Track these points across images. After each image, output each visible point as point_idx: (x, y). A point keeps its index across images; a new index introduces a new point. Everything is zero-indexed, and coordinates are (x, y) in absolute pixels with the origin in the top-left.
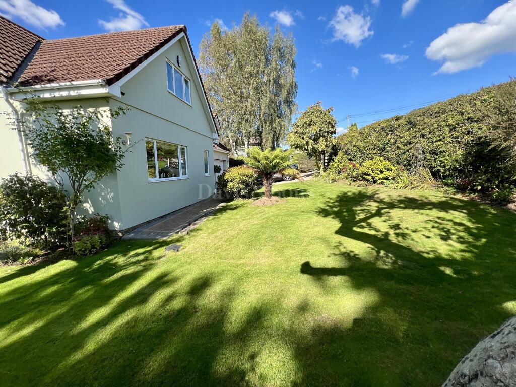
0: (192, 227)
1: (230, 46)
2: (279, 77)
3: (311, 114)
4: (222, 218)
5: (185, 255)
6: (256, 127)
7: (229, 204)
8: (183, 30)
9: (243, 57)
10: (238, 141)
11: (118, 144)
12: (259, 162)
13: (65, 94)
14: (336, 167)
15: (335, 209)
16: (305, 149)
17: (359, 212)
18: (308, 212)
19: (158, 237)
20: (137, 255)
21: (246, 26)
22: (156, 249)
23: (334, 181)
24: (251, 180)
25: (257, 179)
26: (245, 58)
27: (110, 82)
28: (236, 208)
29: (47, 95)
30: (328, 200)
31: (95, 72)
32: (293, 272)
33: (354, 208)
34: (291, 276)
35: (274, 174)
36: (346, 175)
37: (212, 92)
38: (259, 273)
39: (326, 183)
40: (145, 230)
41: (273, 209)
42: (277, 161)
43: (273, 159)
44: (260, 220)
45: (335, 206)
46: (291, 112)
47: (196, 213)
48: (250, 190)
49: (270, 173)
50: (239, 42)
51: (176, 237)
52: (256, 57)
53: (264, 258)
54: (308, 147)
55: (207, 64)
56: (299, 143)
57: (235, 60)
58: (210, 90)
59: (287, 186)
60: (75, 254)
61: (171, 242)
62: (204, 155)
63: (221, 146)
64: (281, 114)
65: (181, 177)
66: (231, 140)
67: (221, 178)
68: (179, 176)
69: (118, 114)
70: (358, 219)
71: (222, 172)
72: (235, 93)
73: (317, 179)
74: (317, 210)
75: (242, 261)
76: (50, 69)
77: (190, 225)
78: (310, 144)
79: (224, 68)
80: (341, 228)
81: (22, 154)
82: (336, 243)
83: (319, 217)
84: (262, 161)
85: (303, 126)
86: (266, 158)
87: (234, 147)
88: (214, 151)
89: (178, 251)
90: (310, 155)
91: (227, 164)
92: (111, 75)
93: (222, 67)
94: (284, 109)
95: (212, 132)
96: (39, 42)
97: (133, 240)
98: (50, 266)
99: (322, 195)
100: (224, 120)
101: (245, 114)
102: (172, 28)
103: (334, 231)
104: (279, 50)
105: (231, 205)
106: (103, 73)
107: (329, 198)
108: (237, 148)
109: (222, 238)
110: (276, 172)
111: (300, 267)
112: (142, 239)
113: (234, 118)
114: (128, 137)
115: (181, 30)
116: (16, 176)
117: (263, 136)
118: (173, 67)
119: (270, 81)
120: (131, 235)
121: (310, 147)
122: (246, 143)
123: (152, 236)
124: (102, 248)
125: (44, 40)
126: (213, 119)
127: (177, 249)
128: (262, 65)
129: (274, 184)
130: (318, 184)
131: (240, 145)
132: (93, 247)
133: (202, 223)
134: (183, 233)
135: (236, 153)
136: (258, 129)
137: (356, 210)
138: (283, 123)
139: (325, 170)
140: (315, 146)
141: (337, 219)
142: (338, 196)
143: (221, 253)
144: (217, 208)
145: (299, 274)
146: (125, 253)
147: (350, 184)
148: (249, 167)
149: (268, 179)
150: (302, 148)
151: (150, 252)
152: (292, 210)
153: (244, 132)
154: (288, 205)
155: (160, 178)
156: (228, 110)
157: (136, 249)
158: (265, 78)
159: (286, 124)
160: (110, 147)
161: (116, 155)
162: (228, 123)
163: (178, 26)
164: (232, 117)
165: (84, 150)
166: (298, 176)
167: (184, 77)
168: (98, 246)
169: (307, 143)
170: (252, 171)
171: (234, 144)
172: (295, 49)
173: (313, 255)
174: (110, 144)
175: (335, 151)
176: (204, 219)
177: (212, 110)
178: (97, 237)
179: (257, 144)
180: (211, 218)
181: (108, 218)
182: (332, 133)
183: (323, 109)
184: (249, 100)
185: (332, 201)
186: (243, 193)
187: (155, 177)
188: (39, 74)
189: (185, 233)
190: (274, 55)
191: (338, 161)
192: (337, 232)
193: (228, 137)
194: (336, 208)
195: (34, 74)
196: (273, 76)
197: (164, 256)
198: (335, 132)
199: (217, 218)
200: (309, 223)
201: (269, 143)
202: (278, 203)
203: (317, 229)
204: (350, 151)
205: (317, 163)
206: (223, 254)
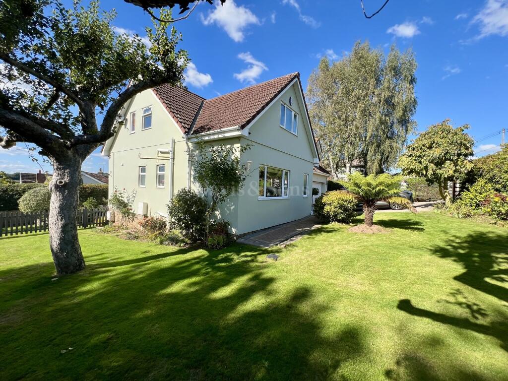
0: (289, 242)
1: (338, 75)
2: (393, 96)
3: (434, 135)
4: (316, 239)
5: (282, 264)
6: (361, 149)
7: (325, 226)
8: (297, 76)
9: (351, 82)
10: (340, 164)
11: (242, 170)
12: (360, 188)
13: (216, 137)
14: (472, 199)
15: (461, 251)
16: (423, 174)
17: (501, 260)
18: (418, 248)
19: (261, 246)
20: (246, 256)
21: (356, 54)
22: (260, 254)
23: (467, 216)
24: (350, 206)
25: (357, 205)
26: (353, 84)
27: (243, 127)
28: (331, 231)
29: (207, 138)
30: (452, 238)
31: (234, 120)
32: (388, 305)
33: (494, 255)
34: (385, 308)
35: (377, 201)
36: (489, 210)
37: (317, 119)
38: (349, 296)
39: (455, 217)
40: (252, 238)
41: (373, 238)
42: (382, 188)
43: (377, 186)
44: (356, 247)
45: (462, 248)
46: (407, 131)
47: (293, 231)
48: (349, 216)
49: (373, 199)
50: (347, 70)
51: (275, 248)
52: (366, 80)
53: (357, 283)
54: (427, 172)
55: (313, 95)
56: (414, 167)
57: (342, 87)
58: (314, 117)
59: (395, 216)
60: (207, 246)
61: (272, 252)
62: (303, 178)
63: (320, 168)
64: (393, 133)
65: (283, 197)
66: (332, 163)
67: (318, 201)
68: (281, 196)
69: (245, 149)
70: (496, 269)
71: (320, 195)
72: (339, 118)
73: (439, 212)
74: (432, 248)
75: (333, 281)
76: (209, 120)
77: (287, 240)
78: (431, 169)
79: (330, 96)
80: (464, 274)
81: (188, 175)
82: (453, 289)
83: (434, 256)
84: (363, 188)
85: (421, 149)
86: (369, 185)
87: (334, 170)
88: (314, 173)
89: (276, 260)
90: (430, 182)
91: (326, 187)
92: (244, 121)
93: (328, 95)
94: (397, 128)
95: (314, 157)
96: (203, 102)
97: (244, 244)
98: (194, 252)
99: (445, 232)
100: (326, 144)
101: (349, 137)
102: (288, 76)
103: (453, 276)
104: (394, 69)
105: (326, 228)
106: (239, 121)
107: (454, 236)
108: (337, 170)
109: (315, 257)
110: (380, 200)
111: (398, 302)
112: (250, 245)
113: (337, 141)
114: (249, 164)
115: (295, 77)
116: (184, 189)
117: (368, 159)
118: (286, 106)
119: (380, 101)
120: (242, 240)
121: (430, 172)
122: (348, 166)
123: (257, 243)
124: (224, 246)
125: (205, 100)
126: (315, 144)
127: (276, 258)
128: (371, 87)
129: (377, 212)
130: (440, 217)
131: (341, 167)
132: (218, 244)
133: (298, 240)
134: (281, 246)
135: (336, 175)
136: (363, 151)
137: (497, 258)
138: (395, 145)
139: (454, 200)
140: (438, 171)
141: (461, 263)
142: (470, 236)
143: (314, 270)
144: (313, 228)
145: (395, 309)
146: (238, 253)
147: (496, 223)
148: (348, 193)
149: (369, 206)
150: (418, 173)
151: (255, 256)
152: (397, 243)
153: (346, 155)
154: (393, 237)
155: (267, 196)
156: (331, 135)
157: (245, 252)
158: (375, 99)
159: (400, 145)
160: (237, 172)
161: (240, 178)
162: (330, 146)
163: (293, 74)
164: (334, 141)
165: (223, 174)
166: (408, 205)
167: (293, 113)
168: (221, 244)
169: (426, 168)
170: (351, 196)
171: (335, 166)
172: (415, 63)
173: (416, 295)
174: (237, 170)
175: (471, 178)
176: (300, 237)
177: (315, 135)
178: (221, 237)
179: (360, 166)
180: (306, 237)
181: (229, 224)
182: (466, 155)
183: (453, 127)
184: (354, 123)
185: (458, 241)
186: (340, 217)
187: (263, 196)
188: (203, 125)
189: (283, 246)
190: (387, 74)
191: (476, 190)
192: (457, 278)
193: (328, 159)
194: (463, 250)
195: (200, 125)
196: (385, 96)
197: (266, 262)
198: (471, 154)
199: (312, 238)
200: (417, 260)
201: (375, 167)
202: (380, 233)
203: (428, 269)
204: (497, 179)
205: (441, 192)
206: (316, 271)
